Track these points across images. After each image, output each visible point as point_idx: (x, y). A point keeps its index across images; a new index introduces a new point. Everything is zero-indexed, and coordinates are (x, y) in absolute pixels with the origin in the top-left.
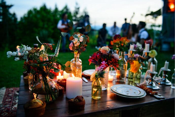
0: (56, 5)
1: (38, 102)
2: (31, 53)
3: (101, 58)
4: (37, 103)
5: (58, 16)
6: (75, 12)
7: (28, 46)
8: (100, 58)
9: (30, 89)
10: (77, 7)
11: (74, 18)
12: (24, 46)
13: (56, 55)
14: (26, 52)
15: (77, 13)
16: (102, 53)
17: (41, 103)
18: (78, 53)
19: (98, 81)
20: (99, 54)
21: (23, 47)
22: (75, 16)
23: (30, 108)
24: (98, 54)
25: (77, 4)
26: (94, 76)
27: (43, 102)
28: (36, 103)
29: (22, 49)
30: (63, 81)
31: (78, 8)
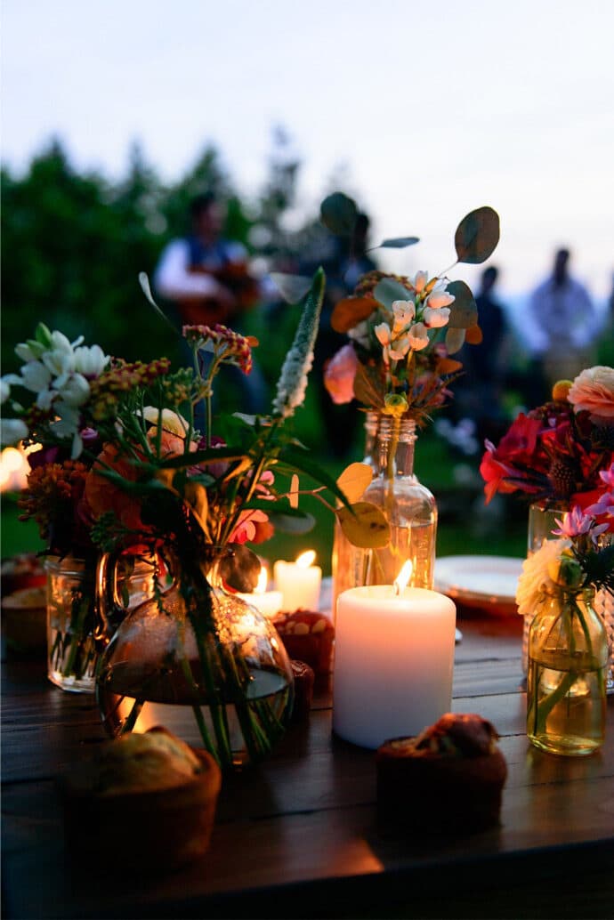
0: (136, 151)
1: (164, 749)
2: (113, 387)
3: (581, 448)
4: (161, 758)
5: (156, 225)
6: (267, 196)
7: (81, 339)
8: (574, 447)
9: (56, 677)
10: (286, 156)
11: (260, 236)
12: (59, 338)
13: (289, 407)
14: (71, 379)
15: (279, 199)
16: (585, 414)
17: (187, 759)
18: (406, 416)
19: (580, 614)
20: (558, 423)
21: (49, 345)
22: (270, 222)
23: (113, 791)
24: (552, 421)
25: (281, 137)
26: (547, 572)
27: (198, 756)
28: (153, 762)
29: (48, 363)
30: (291, 624)
31: (291, 170)
